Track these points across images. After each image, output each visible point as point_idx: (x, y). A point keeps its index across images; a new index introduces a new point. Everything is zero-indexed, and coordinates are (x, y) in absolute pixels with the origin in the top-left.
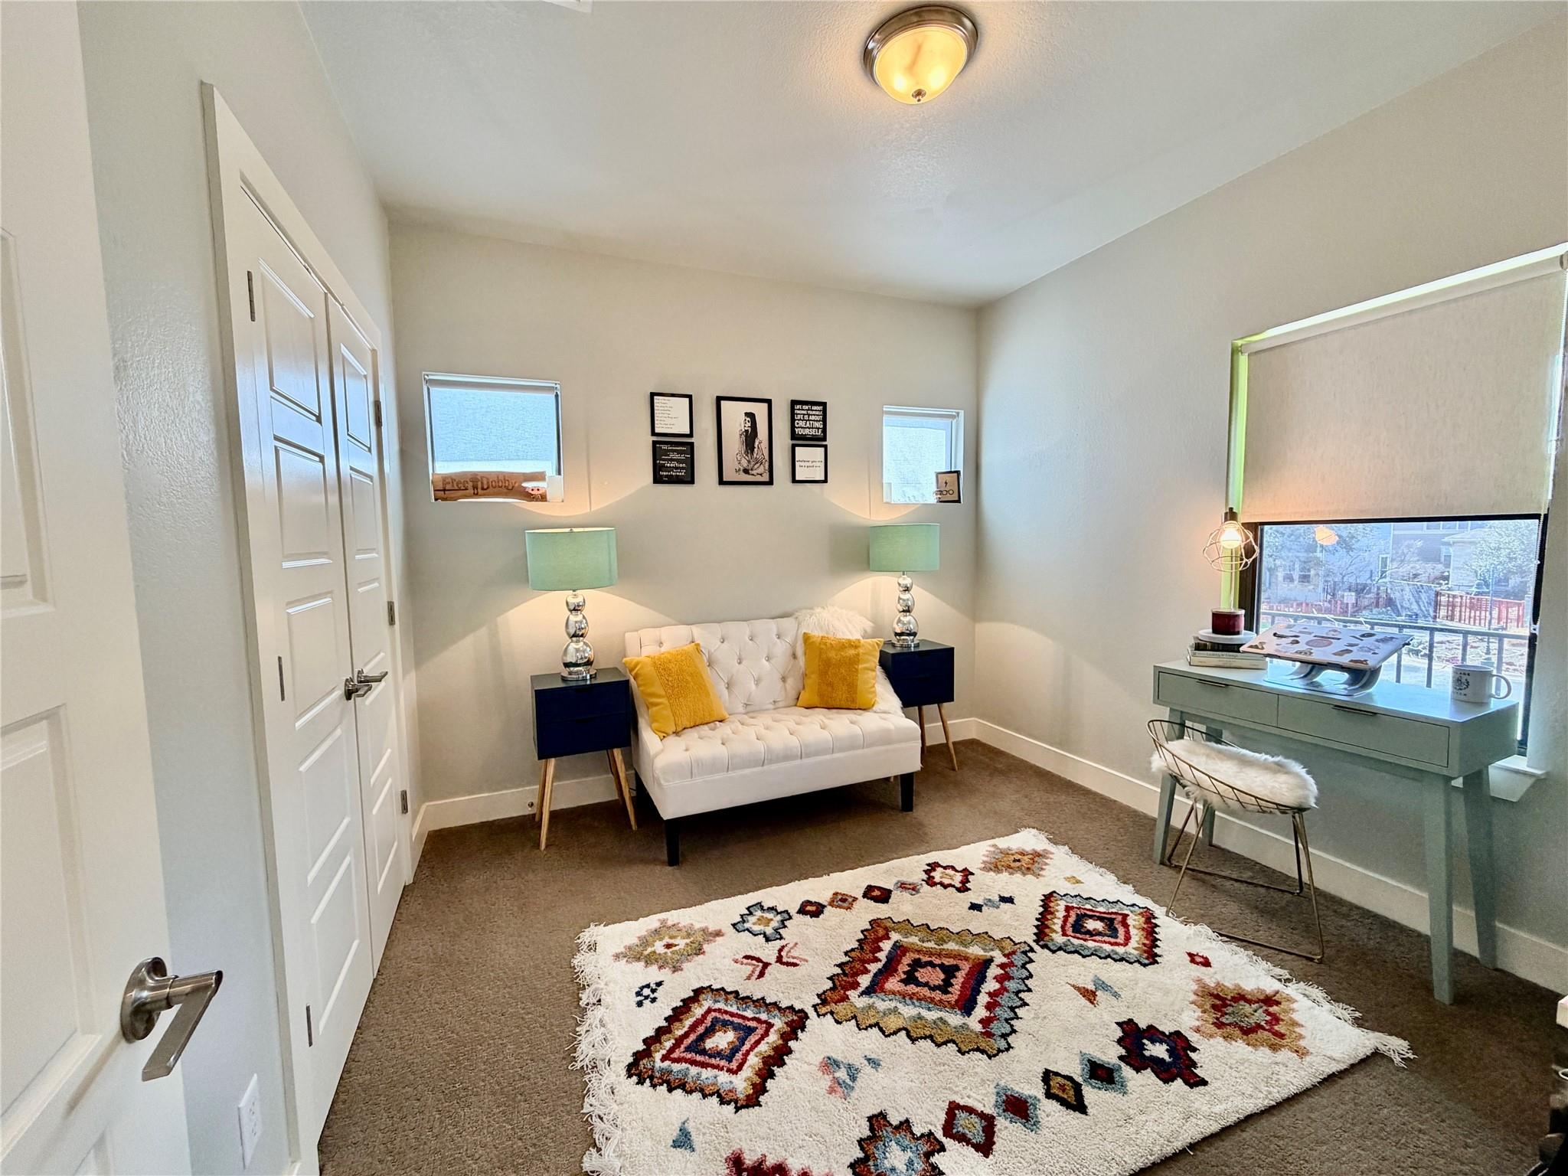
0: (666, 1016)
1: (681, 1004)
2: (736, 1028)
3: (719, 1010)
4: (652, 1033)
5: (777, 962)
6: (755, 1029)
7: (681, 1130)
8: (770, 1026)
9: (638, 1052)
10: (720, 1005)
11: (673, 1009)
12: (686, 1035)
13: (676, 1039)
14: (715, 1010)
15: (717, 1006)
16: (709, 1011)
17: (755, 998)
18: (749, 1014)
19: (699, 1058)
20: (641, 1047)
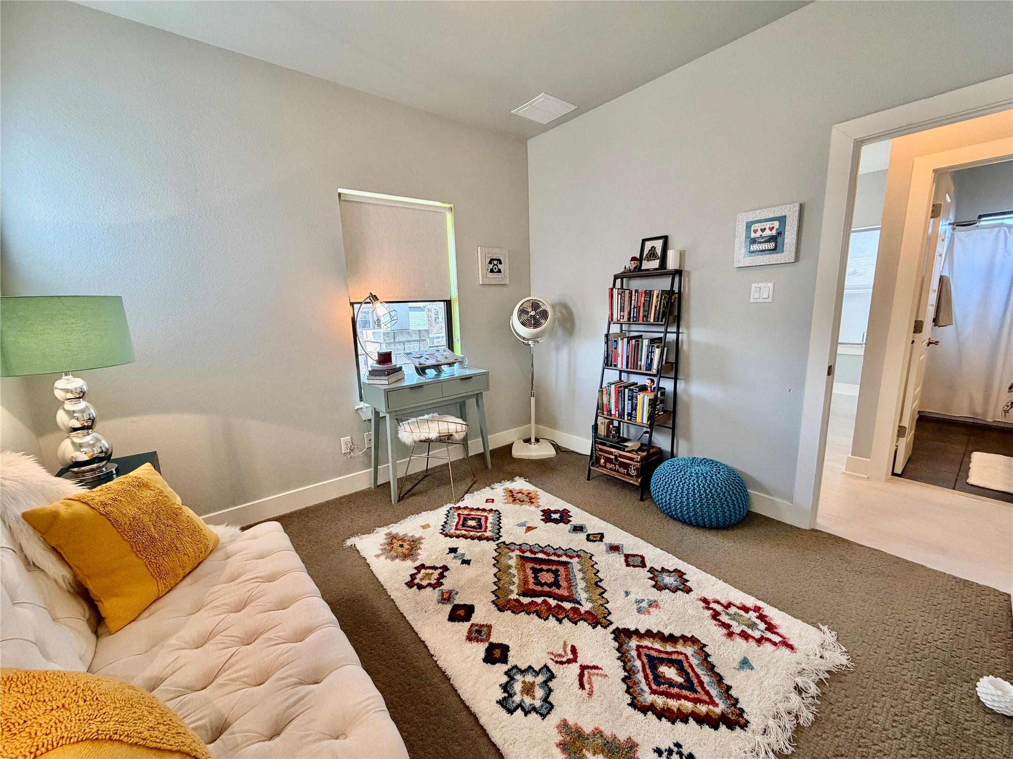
0: (684, 725)
1: (663, 719)
2: (654, 668)
3: (649, 685)
4: (706, 727)
5: (576, 662)
6: (646, 655)
7: (743, 668)
8: (638, 647)
9: (728, 727)
10: (644, 685)
11: (673, 723)
12: (686, 698)
13: (696, 704)
14: (650, 688)
15: (646, 688)
16: (654, 692)
17: (622, 664)
18: (638, 663)
19: (695, 681)
20: (723, 728)
